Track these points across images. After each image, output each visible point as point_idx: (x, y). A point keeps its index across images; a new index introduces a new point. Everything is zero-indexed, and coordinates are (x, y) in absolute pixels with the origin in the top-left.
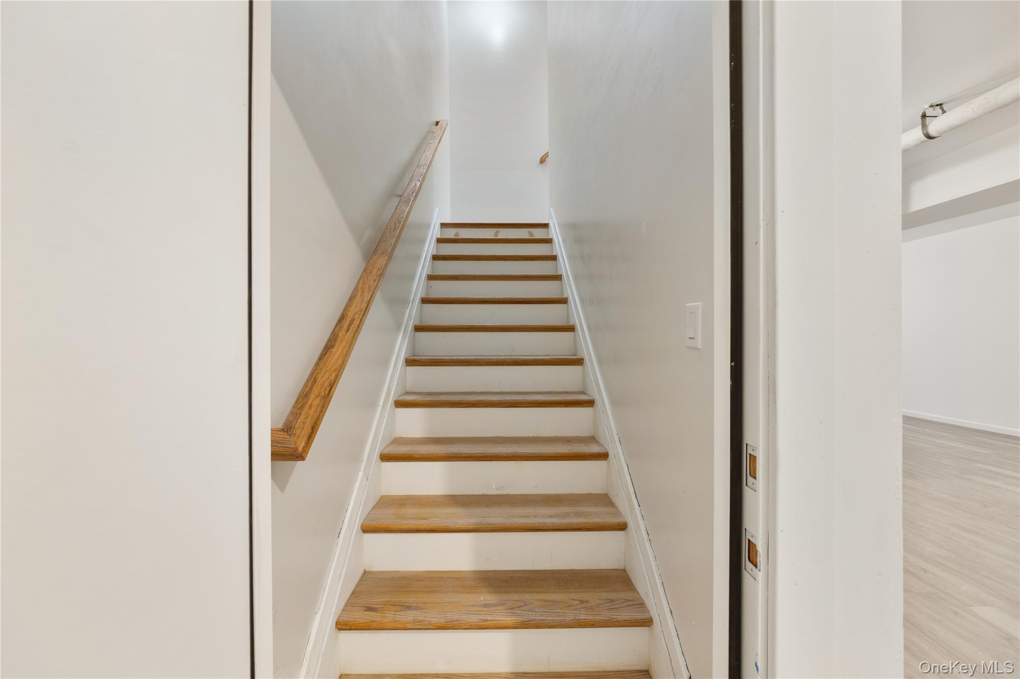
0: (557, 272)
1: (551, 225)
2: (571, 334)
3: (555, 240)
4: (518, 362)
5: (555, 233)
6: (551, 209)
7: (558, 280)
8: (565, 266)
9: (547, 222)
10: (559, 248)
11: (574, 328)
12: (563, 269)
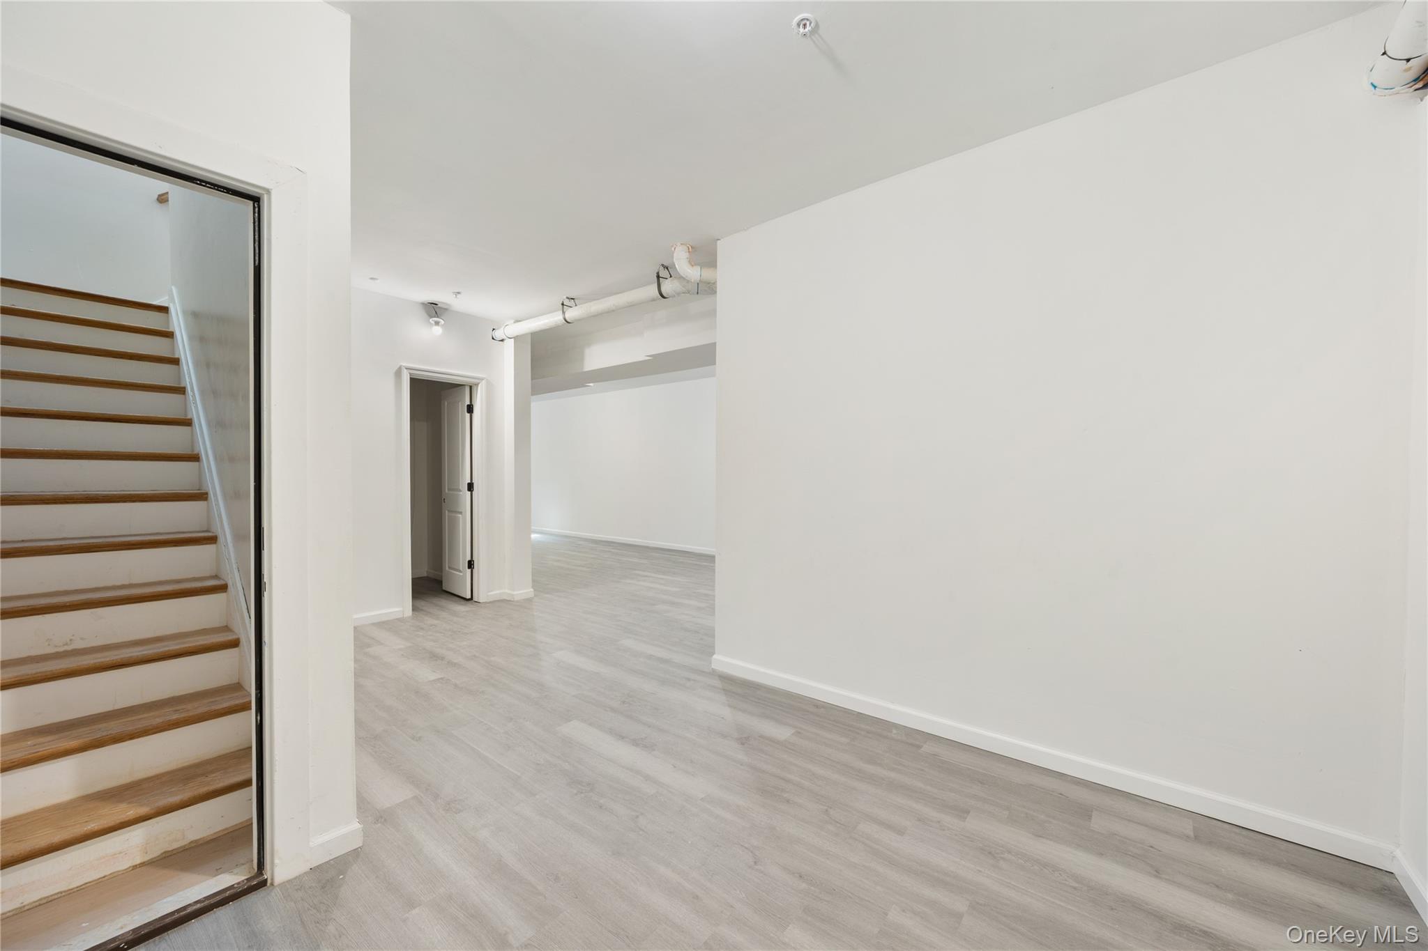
0: (179, 383)
1: (172, 310)
2: (196, 464)
3: (178, 334)
4: (98, 499)
5: (178, 322)
6: (173, 288)
7: (180, 394)
8: (190, 375)
9: (166, 305)
10: (184, 347)
11: (199, 458)
12: (188, 380)
